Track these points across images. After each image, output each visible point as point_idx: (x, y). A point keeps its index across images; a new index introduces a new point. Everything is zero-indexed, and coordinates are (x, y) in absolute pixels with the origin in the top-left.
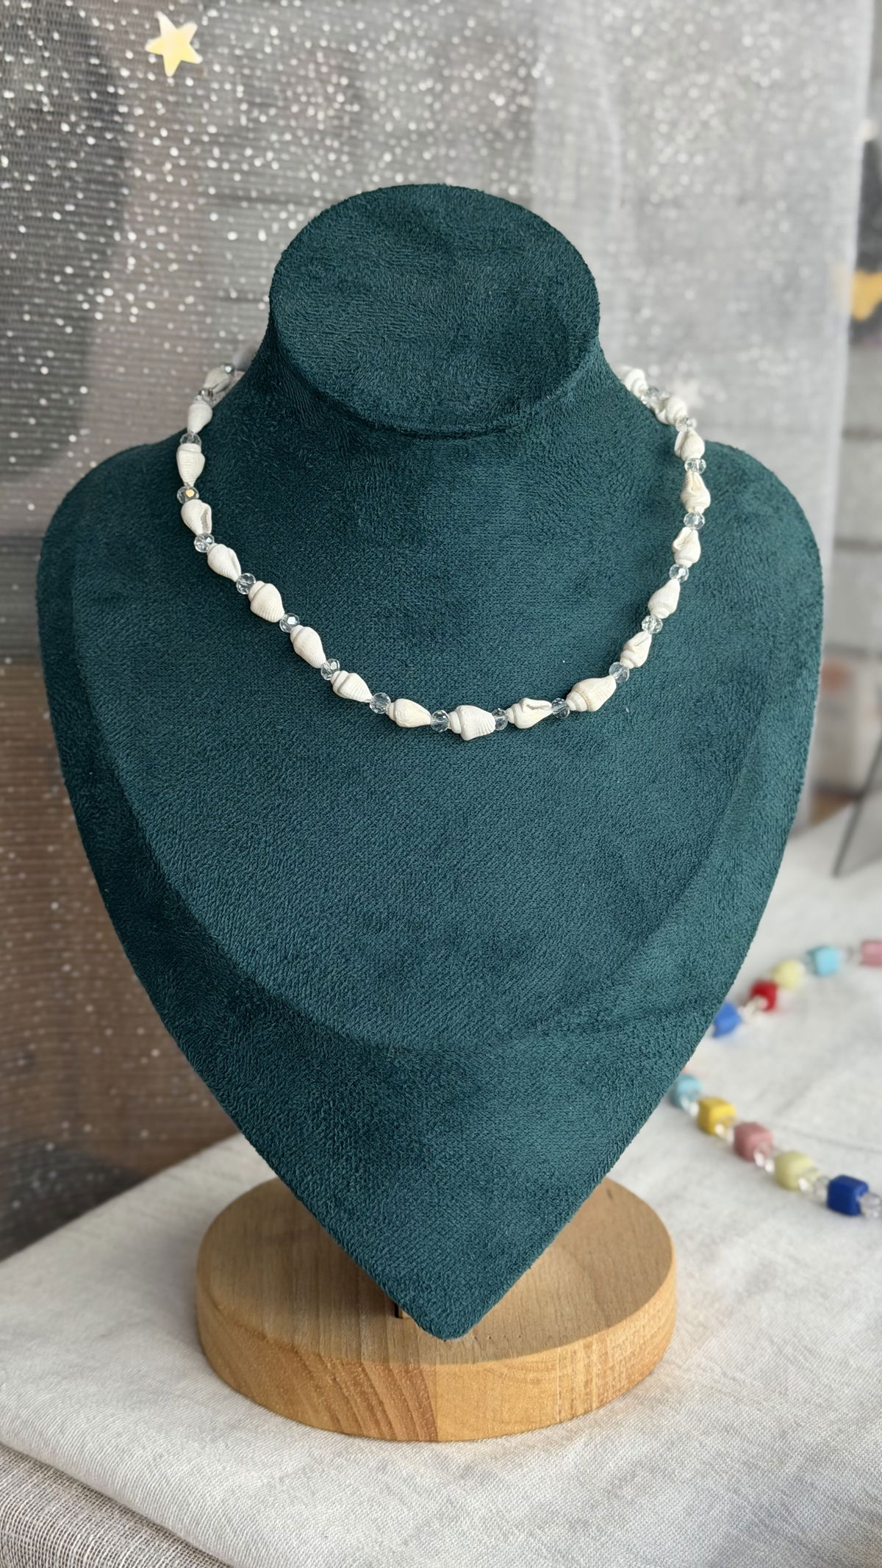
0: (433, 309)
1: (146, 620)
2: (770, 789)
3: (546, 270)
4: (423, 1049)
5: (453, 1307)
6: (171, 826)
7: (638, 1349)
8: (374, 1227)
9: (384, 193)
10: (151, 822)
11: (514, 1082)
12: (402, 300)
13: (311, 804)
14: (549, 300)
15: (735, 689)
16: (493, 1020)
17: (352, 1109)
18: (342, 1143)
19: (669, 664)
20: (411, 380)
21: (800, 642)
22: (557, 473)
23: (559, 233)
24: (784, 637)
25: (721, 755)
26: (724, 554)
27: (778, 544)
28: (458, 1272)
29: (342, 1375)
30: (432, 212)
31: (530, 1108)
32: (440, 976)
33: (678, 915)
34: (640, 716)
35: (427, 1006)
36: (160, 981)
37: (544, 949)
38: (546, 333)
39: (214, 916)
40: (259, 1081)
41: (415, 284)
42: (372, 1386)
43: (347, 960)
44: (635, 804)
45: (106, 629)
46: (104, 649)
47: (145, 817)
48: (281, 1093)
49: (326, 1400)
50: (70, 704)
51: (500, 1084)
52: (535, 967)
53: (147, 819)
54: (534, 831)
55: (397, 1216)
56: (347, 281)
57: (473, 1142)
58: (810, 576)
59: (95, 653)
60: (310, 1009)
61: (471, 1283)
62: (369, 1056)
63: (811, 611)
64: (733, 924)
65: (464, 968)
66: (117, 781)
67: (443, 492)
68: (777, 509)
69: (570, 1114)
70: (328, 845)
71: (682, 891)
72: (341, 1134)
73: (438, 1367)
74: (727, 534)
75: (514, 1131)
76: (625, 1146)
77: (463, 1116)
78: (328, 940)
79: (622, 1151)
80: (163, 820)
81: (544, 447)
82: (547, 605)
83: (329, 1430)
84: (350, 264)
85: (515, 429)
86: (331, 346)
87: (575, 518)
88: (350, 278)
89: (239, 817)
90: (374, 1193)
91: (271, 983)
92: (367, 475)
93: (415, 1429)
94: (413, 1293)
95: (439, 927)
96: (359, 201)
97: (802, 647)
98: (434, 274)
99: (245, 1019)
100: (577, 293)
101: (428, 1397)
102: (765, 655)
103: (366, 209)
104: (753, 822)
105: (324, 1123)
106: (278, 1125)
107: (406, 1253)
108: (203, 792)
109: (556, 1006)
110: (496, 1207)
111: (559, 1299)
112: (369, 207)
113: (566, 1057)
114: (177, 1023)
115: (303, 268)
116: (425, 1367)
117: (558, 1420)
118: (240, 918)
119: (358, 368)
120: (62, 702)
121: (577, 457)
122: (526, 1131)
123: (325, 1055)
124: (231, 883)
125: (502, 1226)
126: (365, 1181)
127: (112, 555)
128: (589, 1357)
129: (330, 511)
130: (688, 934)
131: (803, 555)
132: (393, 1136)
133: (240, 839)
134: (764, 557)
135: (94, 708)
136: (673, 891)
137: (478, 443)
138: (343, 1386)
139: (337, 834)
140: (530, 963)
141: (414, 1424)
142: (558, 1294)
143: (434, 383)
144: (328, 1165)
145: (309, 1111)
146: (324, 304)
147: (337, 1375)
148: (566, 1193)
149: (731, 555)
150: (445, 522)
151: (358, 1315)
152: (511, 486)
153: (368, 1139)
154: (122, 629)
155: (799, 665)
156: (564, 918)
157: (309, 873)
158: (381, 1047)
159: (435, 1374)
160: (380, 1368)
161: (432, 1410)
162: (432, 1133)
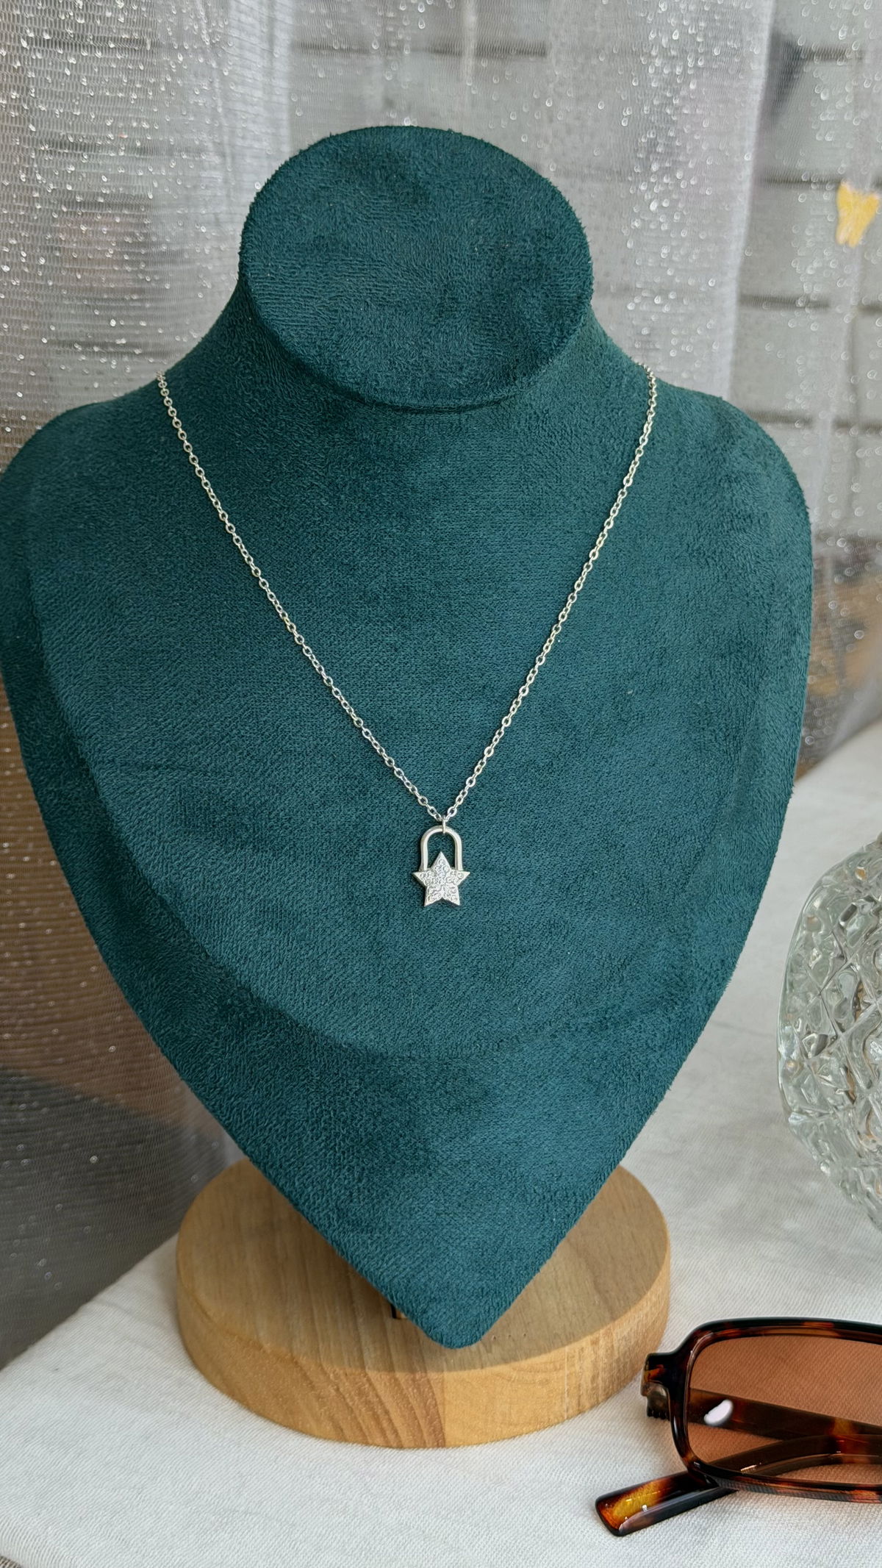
0: (417, 268)
2: (768, 764)
3: (533, 223)
4: (428, 1058)
6: (149, 826)
8: (379, 1238)
9: (355, 136)
10: (127, 822)
11: (521, 1085)
12: (383, 258)
14: (539, 256)
15: (732, 662)
17: (353, 1118)
18: (343, 1153)
20: (399, 349)
21: (793, 608)
23: (544, 179)
25: (721, 734)
27: (768, 504)
28: (467, 1281)
29: (346, 1386)
30: (408, 158)
31: (537, 1110)
35: (431, 1011)
36: (142, 987)
39: (201, 921)
40: (254, 1091)
41: (395, 240)
42: (377, 1396)
43: (344, 966)
44: (636, 789)
47: (120, 816)
48: (277, 1103)
49: (328, 1410)
51: (507, 1088)
53: (122, 819)
55: (403, 1226)
56: (322, 237)
57: (479, 1148)
60: (309, 1018)
62: (372, 1065)
66: (92, 778)
68: (766, 465)
69: (577, 1114)
71: (687, 880)
73: (445, 1374)
74: (718, 497)
76: (631, 1143)
77: (469, 1122)
80: (139, 820)
81: (539, 417)
83: (331, 1439)
84: (324, 218)
85: (511, 400)
86: (311, 312)
90: (378, 1203)
91: (266, 993)
93: (422, 1437)
96: (329, 146)
97: (795, 612)
99: (237, 1028)
100: (568, 247)
101: (436, 1405)
102: (761, 624)
103: (338, 154)
104: (753, 801)
105: (324, 1133)
107: (414, 1262)
110: (504, 1212)
111: (559, 1290)
112: (339, 152)
113: (574, 1057)
114: (163, 1031)
116: (432, 1375)
117: (565, 1417)
122: (534, 1133)
124: (217, 886)
126: (369, 1191)
128: (595, 1353)
132: (397, 1145)
134: (755, 520)
135: (59, 699)
136: (678, 881)
137: (472, 416)
138: (347, 1396)
141: (421, 1431)
142: (557, 1283)
143: (424, 352)
144: (329, 1176)
145: (307, 1121)
147: (341, 1385)
148: (575, 1194)
151: (355, 1317)
153: (371, 1148)
155: (793, 632)
156: (567, 914)
158: (385, 1055)
159: (443, 1381)
160: (385, 1377)
161: (439, 1418)
162: (437, 1140)
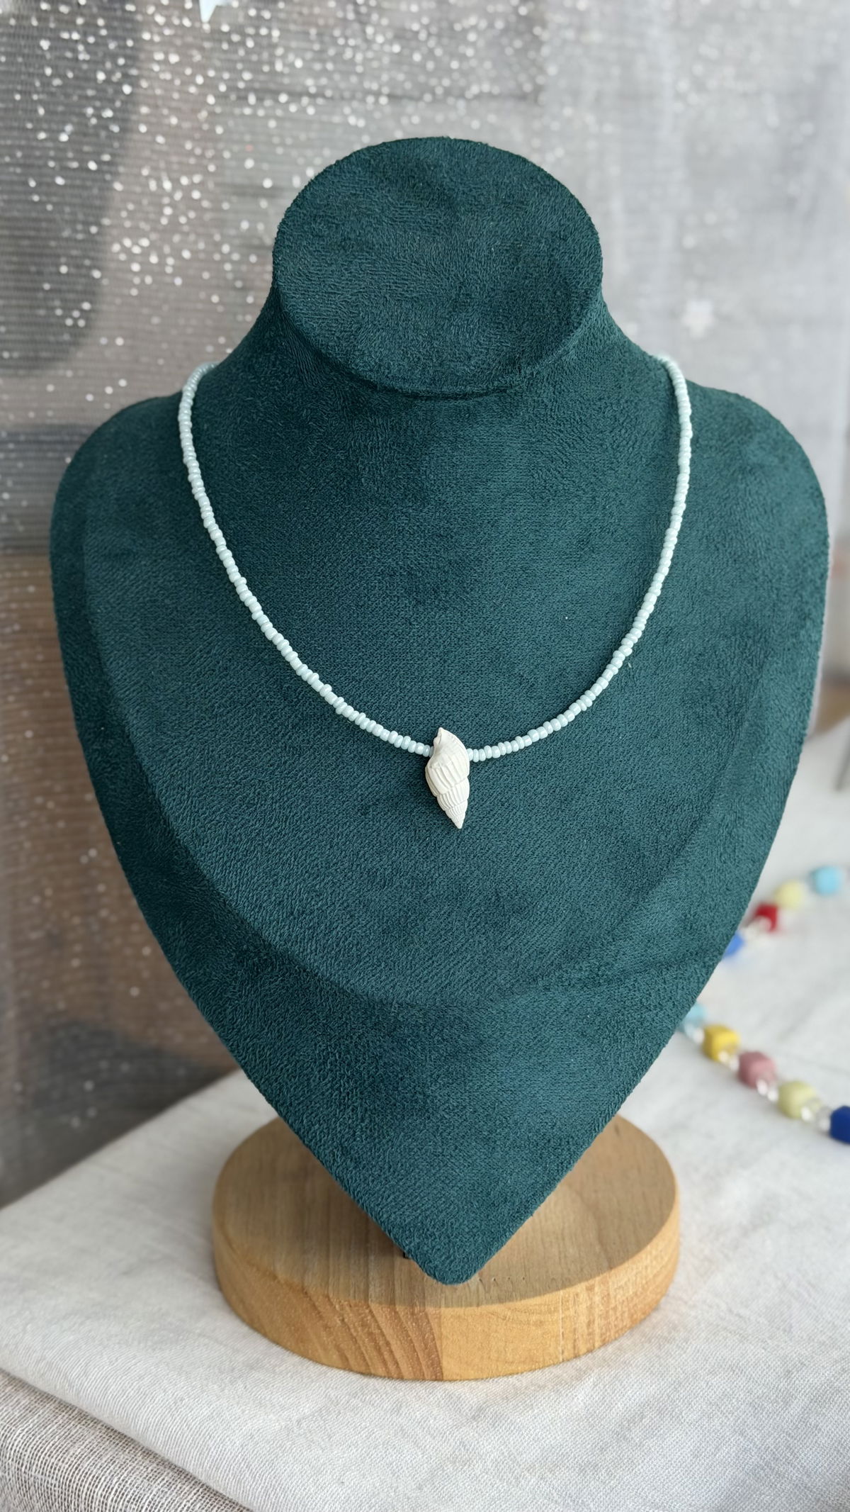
0: (436, 267)
1: (155, 577)
2: (772, 741)
3: (549, 225)
4: (425, 1005)
5: (456, 1254)
6: (180, 782)
7: (640, 1289)
8: (380, 1176)
9: (388, 147)
10: (160, 777)
11: (515, 1035)
12: (404, 257)
13: (316, 761)
14: (552, 256)
15: (738, 642)
16: (495, 975)
17: (357, 1061)
18: (348, 1094)
19: (672, 618)
20: (412, 340)
21: (804, 593)
22: (560, 431)
23: (562, 186)
24: (788, 589)
25: (723, 710)
26: (729, 506)
27: (783, 495)
28: (461, 1220)
29: (350, 1317)
30: (435, 167)
31: (532, 1061)
32: (443, 932)
33: (679, 871)
34: (643, 671)
35: (431, 962)
36: (171, 933)
37: (546, 905)
38: (548, 290)
39: (222, 871)
40: (267, 1033)
41: (417, 242)
42: (379, 1328)
43: (351, 916)
44: (636, 759)
45: (116, 586)
46: (114, 605)
47: (155, 773)
48: (288, 1045)
49: (334, 1340)
50: (82, 659)
51: (502, 1037)
52: (536, 923)
53: (157, 775)
54: (536, 787)
55: (402, 1165)
56: (350, 239)
57: (476, 1094)
58: (815, 525)
59: (106, 609)
60: (316, 964)
61: (475, 1230)
62: (373, 1010)
63: (816, 561)
64: (734, 877)
65: (466, 924)
66: (128, 736)
67: (445, 452)
68: (783, 459)
69: (572, 1066)
70: (333, 802)
71: (683, 846)
72: (347, 1085)
73: (443, 1309)
74: (731, 486)
75: (517, 1083)
76: (626, 1096)
77: (466, 1069)
78: (333, 896)
79: (623, 1100)
80: (172, 776)
81: (547, 406)
82: (550, 562)
83: (337, 1368)
84: (353, 221)
85: (517, 388)
86: (334, 306)
87: (578, 475)
88: (352, 236)
89: (246, 773)
90: (379, 1143)
91: (278, 938)
92: (370, 435)
93: (421, 1369)
94: (417, 1240)
95: (443, 884)
96: (363, 156)
97: (806, 598)
98: (437, 230)
99: (253, 973)
100: (580, 248)
101: (434, 1339)
102: (768, 608)
103: (370, 164)
104: (755, 775)
105: (330, 1074)
106: (286, 1076)
107: (412, 1201)
108: (211, 749)
109: (556, 962)
110: (499, 1156)
111: (563, 1239)
112: (372, 162)
113: (567, 1011)
114: (187, 975)
115: (306, 227)
116: (430, 1310)
117: (561, 1360)
118: (247, 874)
119: (360, 329)
120: (74, 656)
121: (579, 414)
122: (529, 1083)
123: (330, 1009)
124: (238, 839)
125: (505, 1175)
126: (371, 1131)
127: (122, 511)
128: (591, 1299)
129: (334, 470)
130: (689, 888)
131: (808, 504)
132: (397, 1088)
133: (248, 795)
134: (768, 509)
135: (105, 664)
136: (674, 847)
137: (480, 403)
138: (351, 1326)
139: (342, 791)
140: (532, 919)
141: (419, 1364)
142: (562, 1234)
143: (436, 343)
144: (335, 1115)
145: (315, 1062)
146: (327, 263)
147: (345, 1316)
148: (568, 1142)
149: (735, 507)
150: (448, 481)
151: (367, 1255)
152: (514, 445)
153: (373, 1090)
154: (132, 585)
155: (803, 617)
156: (565, 874)
157: (315, 830)
158: (385, 1002)
159: (440, 1317)
160: (387, 1310)
161: (437, 1351)
162: (435, 1085)
